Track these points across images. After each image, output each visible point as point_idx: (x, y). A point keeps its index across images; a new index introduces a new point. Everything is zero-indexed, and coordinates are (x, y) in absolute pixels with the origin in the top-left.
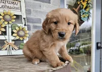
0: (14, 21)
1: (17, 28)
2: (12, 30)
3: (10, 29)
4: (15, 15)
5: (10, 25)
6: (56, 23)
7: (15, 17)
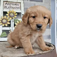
0: (16, 17)
1: (18, 22)
2: (14, 23)
3: (13, 23)
4: (16, 13)
5: (13, 20)
6: (34, 17)
7: (17, 14)
